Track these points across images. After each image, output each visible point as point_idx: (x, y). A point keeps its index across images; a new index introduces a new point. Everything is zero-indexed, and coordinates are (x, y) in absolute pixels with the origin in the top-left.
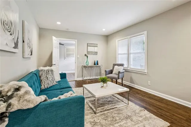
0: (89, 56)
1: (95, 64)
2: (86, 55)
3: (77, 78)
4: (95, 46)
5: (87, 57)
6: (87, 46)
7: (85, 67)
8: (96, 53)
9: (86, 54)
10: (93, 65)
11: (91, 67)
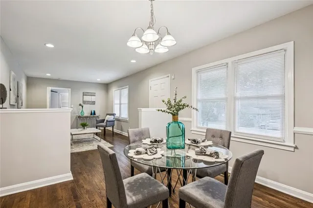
0: (84, 106)
1: (91, 114)
2: (80, 105)
3: (71, 128)
4: (93, 95)
5: (82, 107)
6: (83, 95)
7: (79, 117)
8: (93, 103)
9: (82, 104)
10: (89, 115)
11: (86, 117)
